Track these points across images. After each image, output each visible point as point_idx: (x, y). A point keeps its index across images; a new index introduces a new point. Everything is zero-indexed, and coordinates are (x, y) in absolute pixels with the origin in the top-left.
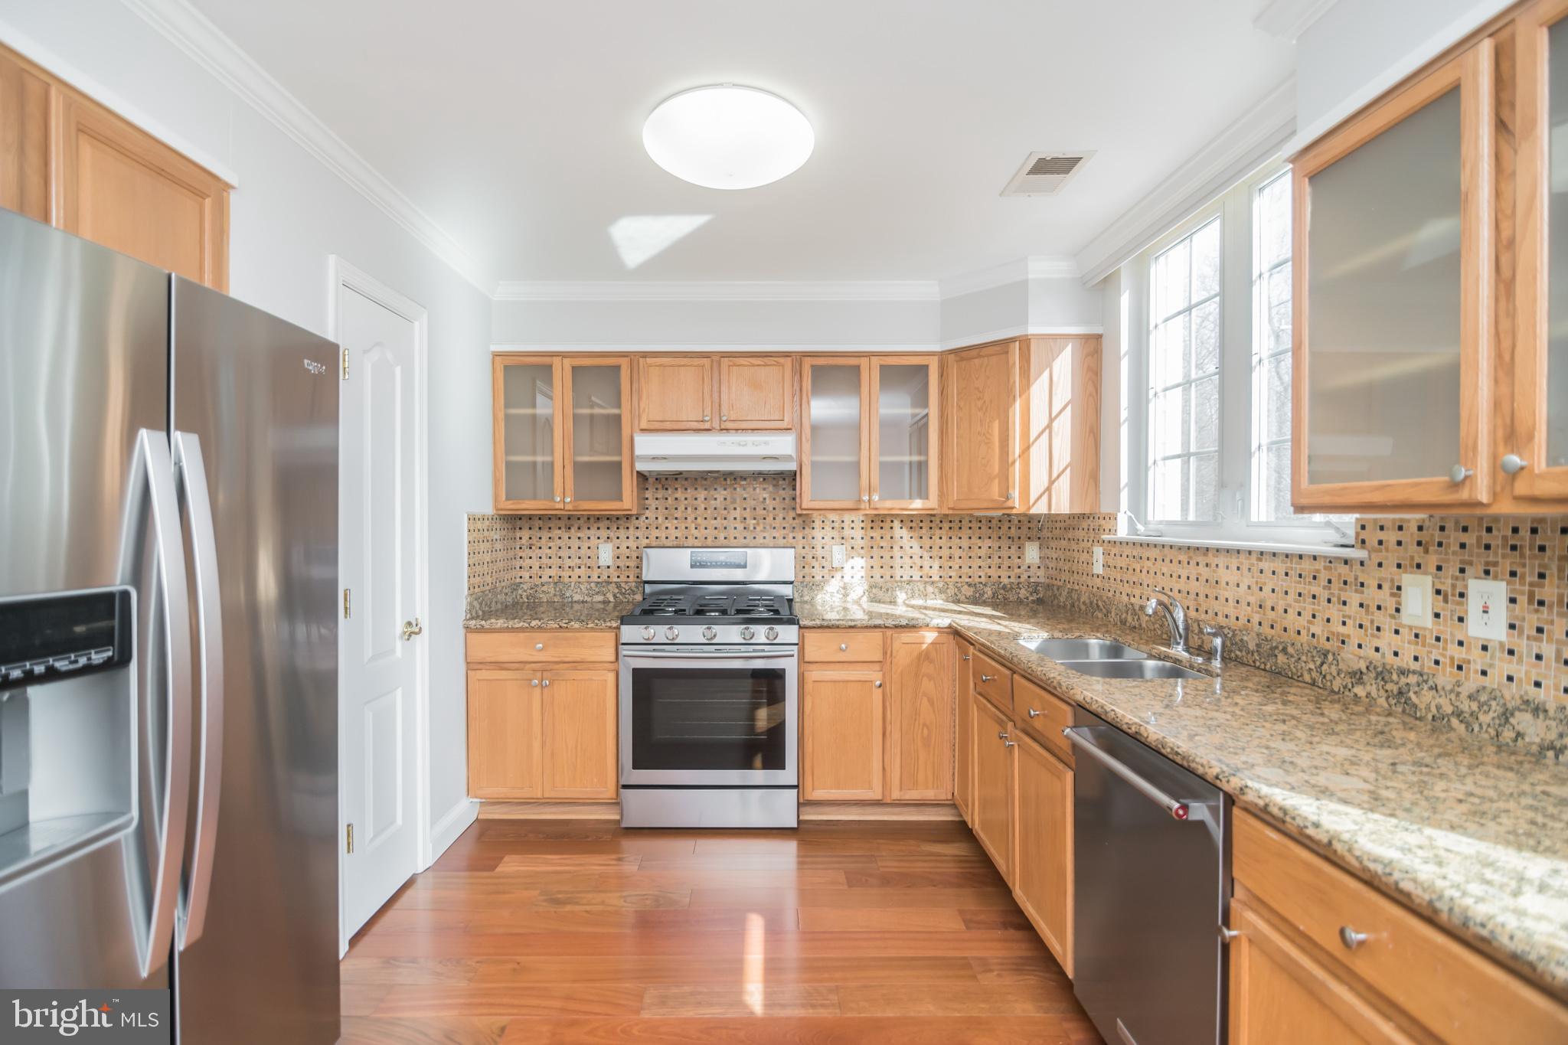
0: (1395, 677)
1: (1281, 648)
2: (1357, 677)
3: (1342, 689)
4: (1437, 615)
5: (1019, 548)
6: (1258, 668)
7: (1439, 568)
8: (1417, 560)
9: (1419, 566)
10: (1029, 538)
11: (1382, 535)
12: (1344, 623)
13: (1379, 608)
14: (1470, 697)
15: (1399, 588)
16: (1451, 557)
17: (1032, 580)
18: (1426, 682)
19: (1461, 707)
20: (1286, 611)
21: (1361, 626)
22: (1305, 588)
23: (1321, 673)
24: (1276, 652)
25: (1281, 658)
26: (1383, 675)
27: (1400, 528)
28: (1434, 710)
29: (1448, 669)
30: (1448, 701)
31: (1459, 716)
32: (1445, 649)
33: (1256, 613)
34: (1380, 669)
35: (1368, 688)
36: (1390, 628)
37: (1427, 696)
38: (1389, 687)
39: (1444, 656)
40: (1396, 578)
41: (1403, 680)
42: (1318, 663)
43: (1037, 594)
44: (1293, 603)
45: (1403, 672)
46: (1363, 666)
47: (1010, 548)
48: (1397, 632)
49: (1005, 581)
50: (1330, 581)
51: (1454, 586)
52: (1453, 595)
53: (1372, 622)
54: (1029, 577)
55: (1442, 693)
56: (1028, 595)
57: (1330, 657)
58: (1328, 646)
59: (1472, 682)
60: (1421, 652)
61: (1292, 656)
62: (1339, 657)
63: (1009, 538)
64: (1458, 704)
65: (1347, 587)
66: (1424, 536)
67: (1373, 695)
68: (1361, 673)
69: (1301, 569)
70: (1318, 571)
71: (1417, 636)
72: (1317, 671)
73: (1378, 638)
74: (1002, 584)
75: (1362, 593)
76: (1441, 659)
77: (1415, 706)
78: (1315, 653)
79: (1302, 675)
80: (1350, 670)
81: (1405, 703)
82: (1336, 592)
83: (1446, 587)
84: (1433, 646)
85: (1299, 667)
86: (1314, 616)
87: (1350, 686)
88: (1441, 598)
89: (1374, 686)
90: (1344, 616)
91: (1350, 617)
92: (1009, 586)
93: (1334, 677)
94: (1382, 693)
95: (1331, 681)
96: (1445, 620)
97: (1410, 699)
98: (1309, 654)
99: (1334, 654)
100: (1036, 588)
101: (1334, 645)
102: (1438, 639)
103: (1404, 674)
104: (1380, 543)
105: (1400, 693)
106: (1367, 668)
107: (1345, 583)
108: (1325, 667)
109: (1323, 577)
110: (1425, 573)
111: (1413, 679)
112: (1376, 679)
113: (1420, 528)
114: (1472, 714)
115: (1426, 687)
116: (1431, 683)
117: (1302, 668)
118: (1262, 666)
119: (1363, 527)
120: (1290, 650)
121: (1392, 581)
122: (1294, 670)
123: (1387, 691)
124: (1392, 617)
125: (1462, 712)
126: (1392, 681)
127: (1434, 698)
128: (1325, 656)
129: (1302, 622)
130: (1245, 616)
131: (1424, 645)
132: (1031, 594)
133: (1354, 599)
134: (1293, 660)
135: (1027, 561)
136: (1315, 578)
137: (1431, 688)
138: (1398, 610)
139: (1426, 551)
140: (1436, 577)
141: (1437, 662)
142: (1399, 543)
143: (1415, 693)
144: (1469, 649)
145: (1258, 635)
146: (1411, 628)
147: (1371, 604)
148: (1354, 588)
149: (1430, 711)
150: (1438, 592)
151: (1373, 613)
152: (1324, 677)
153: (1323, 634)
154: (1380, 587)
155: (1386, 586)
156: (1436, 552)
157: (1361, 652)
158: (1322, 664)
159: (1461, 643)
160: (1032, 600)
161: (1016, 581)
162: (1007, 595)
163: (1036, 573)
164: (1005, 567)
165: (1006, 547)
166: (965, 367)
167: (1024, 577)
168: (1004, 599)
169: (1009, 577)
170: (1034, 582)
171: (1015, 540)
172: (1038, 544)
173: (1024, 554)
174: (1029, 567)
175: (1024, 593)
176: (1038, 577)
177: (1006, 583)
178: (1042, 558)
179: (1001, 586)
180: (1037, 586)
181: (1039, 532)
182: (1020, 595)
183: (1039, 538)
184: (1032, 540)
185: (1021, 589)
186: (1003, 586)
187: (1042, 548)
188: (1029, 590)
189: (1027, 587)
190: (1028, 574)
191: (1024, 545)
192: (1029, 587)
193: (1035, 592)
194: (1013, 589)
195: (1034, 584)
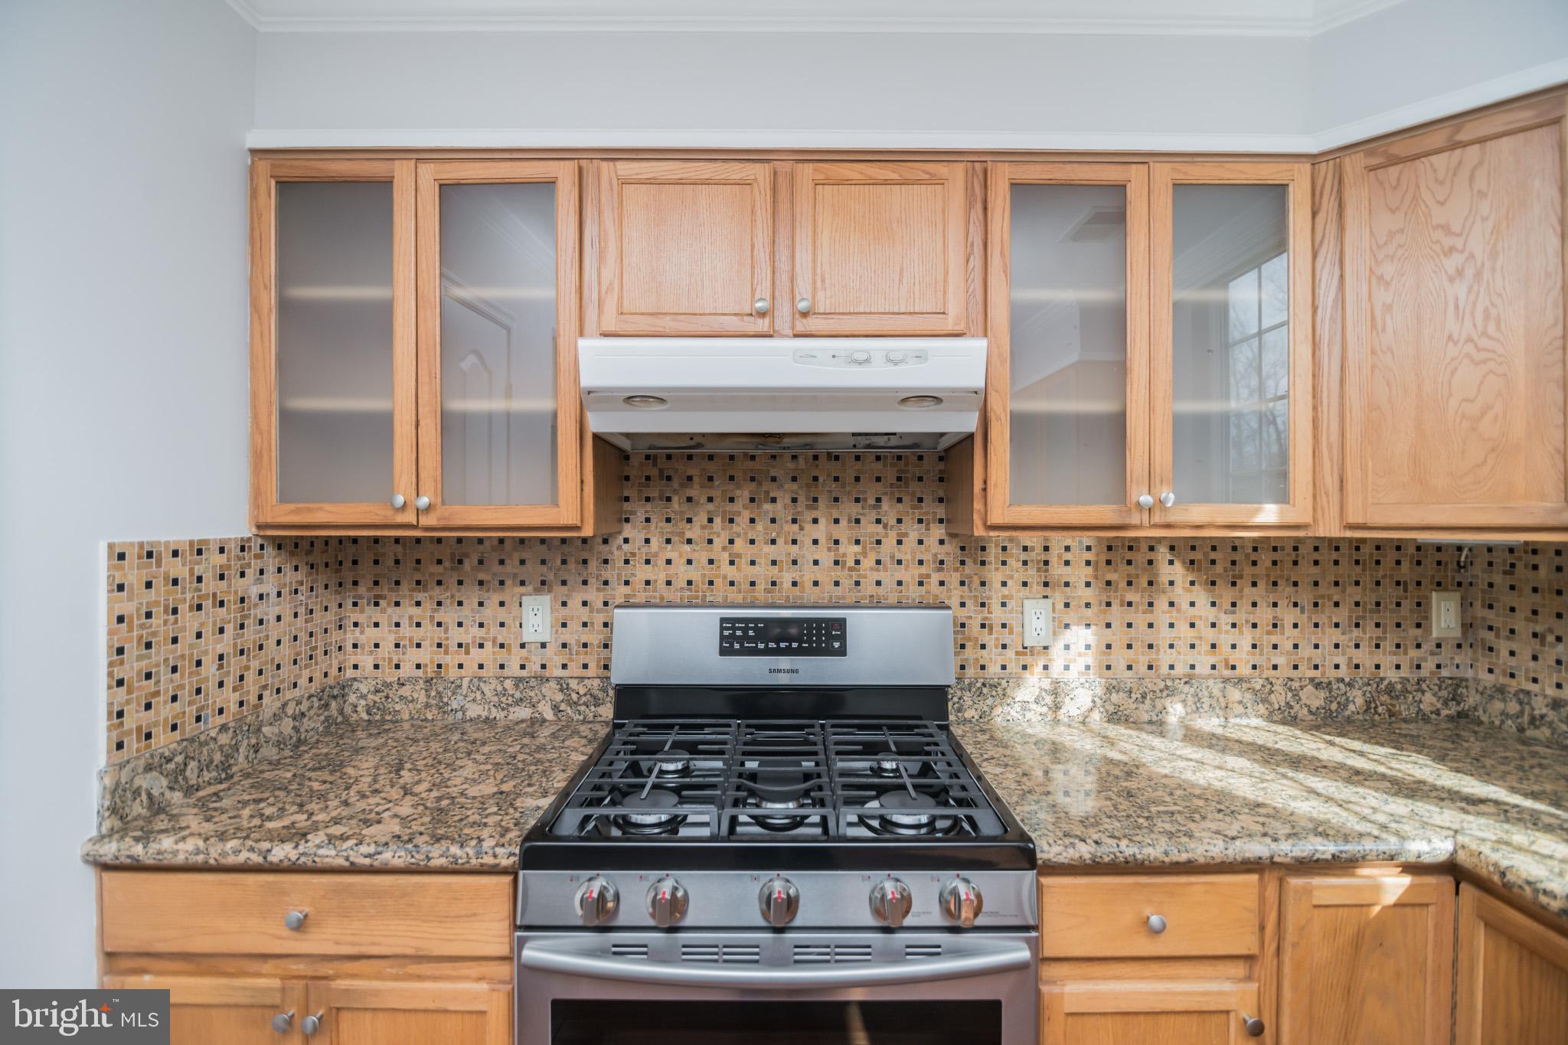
5: (1419, 604)
10: (1439, 584)
17: (1445, 673)
43: (1458, 704)
47: (1398, 604)
49: (1391, 675)
54: (1439, 666)
56: (1439, 705)
63: (1398, 583)
74: (1385, 683)
92: (1399, 686)
100: (1455, 690)
132: (1446, 703)
135: (1435, 635)
160: (1447, 716)
161: (1413, 676)
162: (1394, 706)
163: (1452, 658)
164: (1388, 645)
165: (1391, 603)
166: (1398, 180)
167: (1428, 666)
168: (1390, 716)
169: (1398, 667)
170: (1451, 678)
171: (1410, 588)
172: (1457, 596)
173: (1427, 618)
174: (1439, 646)
175: (1429, 701)
176: (1458, 666)
177: (1393, 680)
178: (1467, 626)
179: (1383, 686)
180: (1458, 686)
181: (1459, 571)
182: (1422, 706)
183: (1459, 584)
184: (1446, 590)
185: (1423, 692)
186: (1387, 687)
187: (1466, 605)
188: (1440, 694)
189: (1436, 688)
190: (1436, 660)
191: (1428, 599)
192: (1440, 688)
193: (1453, 699)
194: (1407, 691)
195: (1450, 682)
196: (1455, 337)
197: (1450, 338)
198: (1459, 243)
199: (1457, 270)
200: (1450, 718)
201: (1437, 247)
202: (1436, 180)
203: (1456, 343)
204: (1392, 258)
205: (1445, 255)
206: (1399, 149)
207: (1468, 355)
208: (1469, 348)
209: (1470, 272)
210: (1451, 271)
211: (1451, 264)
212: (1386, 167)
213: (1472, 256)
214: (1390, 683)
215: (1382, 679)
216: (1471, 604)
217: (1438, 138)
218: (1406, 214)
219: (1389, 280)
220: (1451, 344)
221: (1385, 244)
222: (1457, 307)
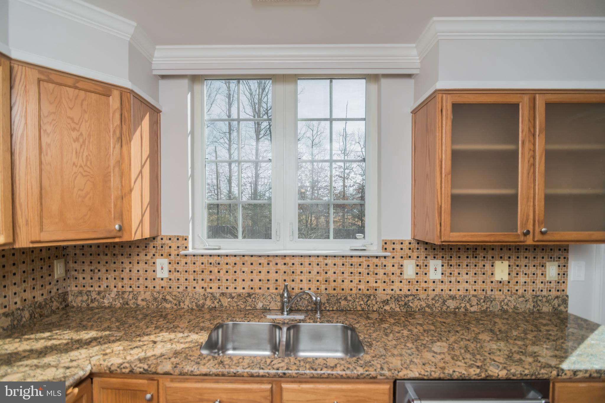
0: (403, 299)
1: (343, 298)
2: (386, 302)
3: (378, 309)
4: (417, 274)
5: (50, 266)
6: (328, 310)
7: (418, 257)
8: (409, 255)
9: (410, 257)
10: (57, 257)
11: (394, 246)
12: (376, 282)
13: (393, 274)
14: (433, 299)
15: (402, 266)
16: (422, 253)
17: (60, 291)
18: (416, 298)
19: (429, 303)
20: (343, 281)
21: (384, 282)
22: (354, 270)
23: (367, 305)
24: (340, 301)
25: (343, 303)
26: (397, 299)
27: (402, 243)
28: (419, 307)
29: (421, 291)
30: (424, 302)
31: (428, 307)
32: (420, 285)
33: (323, 284)
34: (397, 297)
35: (391, 305)
36: (398, 281)
37: (416, 302)
38: (400, 303)
39: (419, 287)
40: (400, 262)
41: (407, 299)
42: (365, 301)
43: (65, 302)
44: (347, 277)
45: (406, 296)
46: (388, 297)
47: (42, 268)
48: (401, 282)
49: (39, 299)
50: (368, 266)
51: (423, 263)
52: (423, 266)
53: (390, 280)
54: (58, 290)
55: (422, 300)
56: (59, 305)
57: (372, 297)
58: (368, 292)
59: (432, 294)
60: (411, 287)
61: (350, 301)
62: (377, 297)
63: (41, 259)
64: (428, 302)
65: (378, 267)
66: (412, 246)
67: (393, 308)
68: (388, 300)
69: (352, 262)
70: (362, 262)
71: (409, 282)
72: (365, 304)
73: (393, 285)
74: (38, 303)
75: (385, 269)
76: (419, 289)
77: (412, 307)
78: (363, 297)
79: (356, 308)
80: (383, 300)
81: (408, 307)
82: (372, 270)
83: (421, 263)
84: (416, 285)
85: (355, 304)
86: (360, 281)
87: (382, 306)
88: (418, 267)
89: (394, 304)
90: (376, 279)
91: (379, 279)
92: (43, 303)
93: (374, 305)
94: (397, 306)
95: (372, 307)
96: (420, 275)
97: (410, 305)
98: (360, 298)
99: (374, 296)
100: (64, 297)
101: (371, 292)
102: (417, 282)
103: (407, 297)
104: (394, 249)
105: (405, 304)
106: (391, 298)
107: (377, 266)
108: (369, 301)
109: (365, 265)
110: (413, 259)
111: (411, 298)
112: (395, 301)
113: (410, 243)
114: (433, 305)
115: (416, 300)
116: (418, 298)
117: (356, 305)
118: (331, 309)
119: (386, 243)
120: (349, 298)
121: (399, 263)
122: (351, 307)
123: (400, 305)
124: (399, 276)
125: (429, 305)
126: (402, 301)
127: (419, 302)
128: (369, 297)
129: (352, 285)
130: (315, 287)
131: (412, 285)
132: (61, 304)
133: (381, 272)
134: (351, 302)
135: (56, 277)
136: (360, 265)
137: (418, 300)
138: (401, 274)
139: (413, 252)
140: (417, 260)
141: (417, 290)
142: (402, 249)
143: (411, 303)
144: (429, 283)
145: (328, 295)
146: (407, 279)
147: (389, 273)
148: (381, 267)
149: (417, 307)
150: (418, 265)
151: (390, 276)
152: (369, 306)
153: (365, 288)
154: (393, 266)
155: (396, 265)
156: (417, 252)
157: (385, 292)
158: (368, 301)
159: (426, 282)
160: (62, 308)
161: (48, 297)
162: (42, 312)
163: (62, 285)
164: (38, 287)
165: (39, 268)
166: (53, 90)
167: (54, 291)
168: (40, 317)
169: (42, 295)
170: (62, 293)
171: (46, 260)
172: (63, 260)
173: (53, 271)
174: (57, 281)
175: (55, 304)
176: (64, 288)
177: (41, 301)
178: (67, 271)
179: (37, 305)
180: (65, 295)
181: (64, 250)
182: (53, 308)
183: (64, 255)
184: (59, 258)
185: (53, 302)
186: (39, 305)
187: (66, 263)
188: (59, 301)
189: (58, 299)
190: (57, 287)
191: (53, 263)
192: (59, 298)
193: (64, 301)
194: (47, 304)
195: (62, 294)
196: (76, 164)
197: (74, 164)
198: (77, 127)
199: (77, 138)
200: (63, 309)
201: (69, 126)
202: (69, 98)
203: (76, 166)
204: (51, 123)
205: (72, 130)
206: (53, 77)
207: (80, 172)
208: (81, 169)
209: (81, 140)
210: (74, 137)
211: (75, 134)
212: (48, 82)
213: (81, 134)
214: (40, 303)
215: (36, 302)
216: (68, 262)
217: (70, 82)
218: (56, 107)
219: (49, 133)
220: (74, 167)
221: (47, 116)
222: (76, 152)
